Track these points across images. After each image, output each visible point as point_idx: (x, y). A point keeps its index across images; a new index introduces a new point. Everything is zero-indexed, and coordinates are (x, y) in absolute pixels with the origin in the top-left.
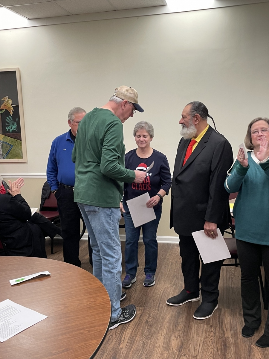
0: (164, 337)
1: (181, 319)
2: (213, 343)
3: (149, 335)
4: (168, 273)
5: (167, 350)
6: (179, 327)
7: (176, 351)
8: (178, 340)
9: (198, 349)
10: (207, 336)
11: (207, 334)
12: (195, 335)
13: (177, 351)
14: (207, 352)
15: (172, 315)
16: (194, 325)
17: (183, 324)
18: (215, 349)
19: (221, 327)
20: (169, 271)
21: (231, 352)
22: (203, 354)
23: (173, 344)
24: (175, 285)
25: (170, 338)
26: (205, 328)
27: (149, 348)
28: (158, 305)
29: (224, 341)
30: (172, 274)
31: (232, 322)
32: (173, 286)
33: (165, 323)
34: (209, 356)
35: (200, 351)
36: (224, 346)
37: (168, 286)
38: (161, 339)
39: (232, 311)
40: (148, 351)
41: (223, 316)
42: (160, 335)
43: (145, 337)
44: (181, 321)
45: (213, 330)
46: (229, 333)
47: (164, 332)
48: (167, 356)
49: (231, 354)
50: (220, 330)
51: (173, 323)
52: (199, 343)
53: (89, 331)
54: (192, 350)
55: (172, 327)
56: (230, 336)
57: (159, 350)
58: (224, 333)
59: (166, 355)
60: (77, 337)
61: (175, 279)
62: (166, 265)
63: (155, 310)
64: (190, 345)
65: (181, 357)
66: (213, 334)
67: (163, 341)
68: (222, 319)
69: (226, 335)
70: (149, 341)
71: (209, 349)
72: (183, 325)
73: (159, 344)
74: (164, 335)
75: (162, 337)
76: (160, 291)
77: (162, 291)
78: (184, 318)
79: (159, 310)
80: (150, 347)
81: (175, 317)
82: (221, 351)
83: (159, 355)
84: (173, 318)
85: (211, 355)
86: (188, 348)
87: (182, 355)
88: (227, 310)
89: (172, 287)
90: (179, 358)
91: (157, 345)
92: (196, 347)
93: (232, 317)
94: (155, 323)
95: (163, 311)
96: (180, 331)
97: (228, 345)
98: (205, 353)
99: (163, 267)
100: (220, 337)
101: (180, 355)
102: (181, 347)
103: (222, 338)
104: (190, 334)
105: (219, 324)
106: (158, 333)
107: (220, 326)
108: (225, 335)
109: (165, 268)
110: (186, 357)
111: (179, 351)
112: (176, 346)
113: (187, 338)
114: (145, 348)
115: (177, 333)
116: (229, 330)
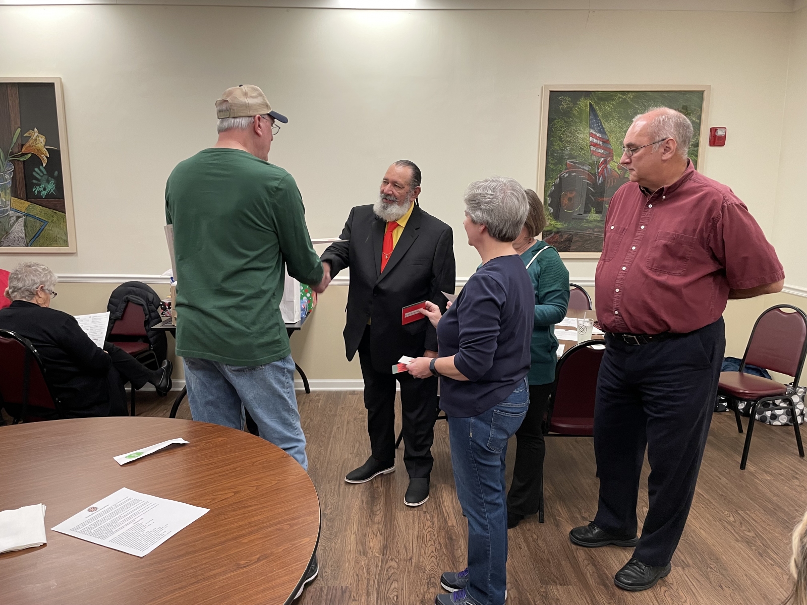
0: (356, 535)
1: (378, 506)
2: (433, 537)
3: (331, 534)
4: (344, 436)
5: (364, 555)
6: (376, 519)
7: (378, 555)
8: (378, 538)
9: (411, 549)
10: (422, 527)
11: (420, 524)
12: (403, 528)
13: (380, 555)
14: (425, 551)
15: (363, 501)
16: (399, 514)
17: (382, 512)
18: (437, 546)
19: (441, 512)
20: (346, 435)
21: (460, 547)
22: (419, 555)
23: (371, 545)
24: (359, 454)
25: (365, 536)
26: (416, 517)
27: (334, 555)
28: (337, 487)
29: (447, 532)
30: (352, 438)
31: (455, 504)
32: (356, 456)
33: (353, 514)
34: (430, 557)
35: (415, 551)
36: (448, 540)
37: (348, 456)
38: (351, 539)
39: (452, 488)
40: (334, 559)
41: (440, 496)
42: (349, 534)
43: (325, 539)
44: (379, 509)
45: (428, 517)
46: (453, 520)
47: (355, 528)
48: (365, 564)
49: (461, 550)
50: (440, 517)
51: (367, 513)
52: (411, 538)
53: (291, 526)
54: (403, 551)
55: (366, 519)
56: (455, 525)
57: (352, 557)
58: (446, 522)
59: (363, 563)
60: (273, 537)
61: (357, 445)
62: (339, 425)
63: (334, 495)
64: (399, 543)
65: (387, 562)
66: (430, 523)
67: (355, 542)
68: (440, 500)
69: (450, 524)
70: (333, 544)
71: (428, 546)
72: (382, 515)
73: (349, 547)
74: (355, 532)
75: (353, 537)
76: (337, 465)
77: (340, 466)
78: (381, 504)
79: (340, 495)
80: (336, 552)
81: (367, 503)
82: (446, 548)
83: (353, 563)
84: (365, 506)
85: (432, 554)
86: (397, 549)
87: (388, 559)
88: (445, 487)
89: (355, 458)
90: (384, 564)
91: (346, 549)
92: (407, 545)
93: (454, 496)
94: (336, 516)
95: (348, 496)
96: (379, 523)
97: (454, 538)
98: (422, 552)
99: (335, 428)
100: (440, 527)
101: (385, 560)
102: (385, 549)
103: (444, 528)
104: (395, 527)
105: (437, 509)
106: (346, 530)
107: (439, 511)
108: (447, 524)
109: (339, 430)
110: (395, 561)
111: (383, 555)
112: (377, 547)
113: (392, 533)
114: (329, 556)
115: (375, 528)
116: (453, 515)
